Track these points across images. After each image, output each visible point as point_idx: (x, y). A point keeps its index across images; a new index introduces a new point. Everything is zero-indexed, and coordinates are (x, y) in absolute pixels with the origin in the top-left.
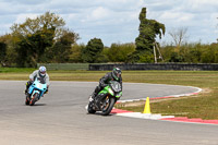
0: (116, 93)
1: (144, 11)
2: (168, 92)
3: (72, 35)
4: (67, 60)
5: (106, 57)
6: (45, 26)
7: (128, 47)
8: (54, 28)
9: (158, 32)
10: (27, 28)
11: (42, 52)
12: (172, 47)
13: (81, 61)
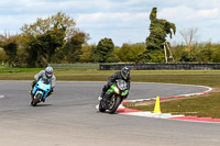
0: (121, 91)
1: (155, 10)
2: (178, 91)
3: (82, 35)
4: (78, 60)
5: (117, 57)
6: (56, 26)
7: (138, 47)
8: (64, 29)
9: (168, 32)
10: (38, 28)
11: (52, 52)
12: (182, 47)
13: (92, 61)
